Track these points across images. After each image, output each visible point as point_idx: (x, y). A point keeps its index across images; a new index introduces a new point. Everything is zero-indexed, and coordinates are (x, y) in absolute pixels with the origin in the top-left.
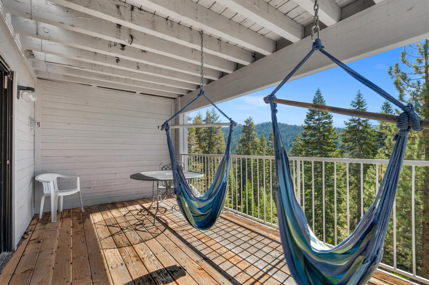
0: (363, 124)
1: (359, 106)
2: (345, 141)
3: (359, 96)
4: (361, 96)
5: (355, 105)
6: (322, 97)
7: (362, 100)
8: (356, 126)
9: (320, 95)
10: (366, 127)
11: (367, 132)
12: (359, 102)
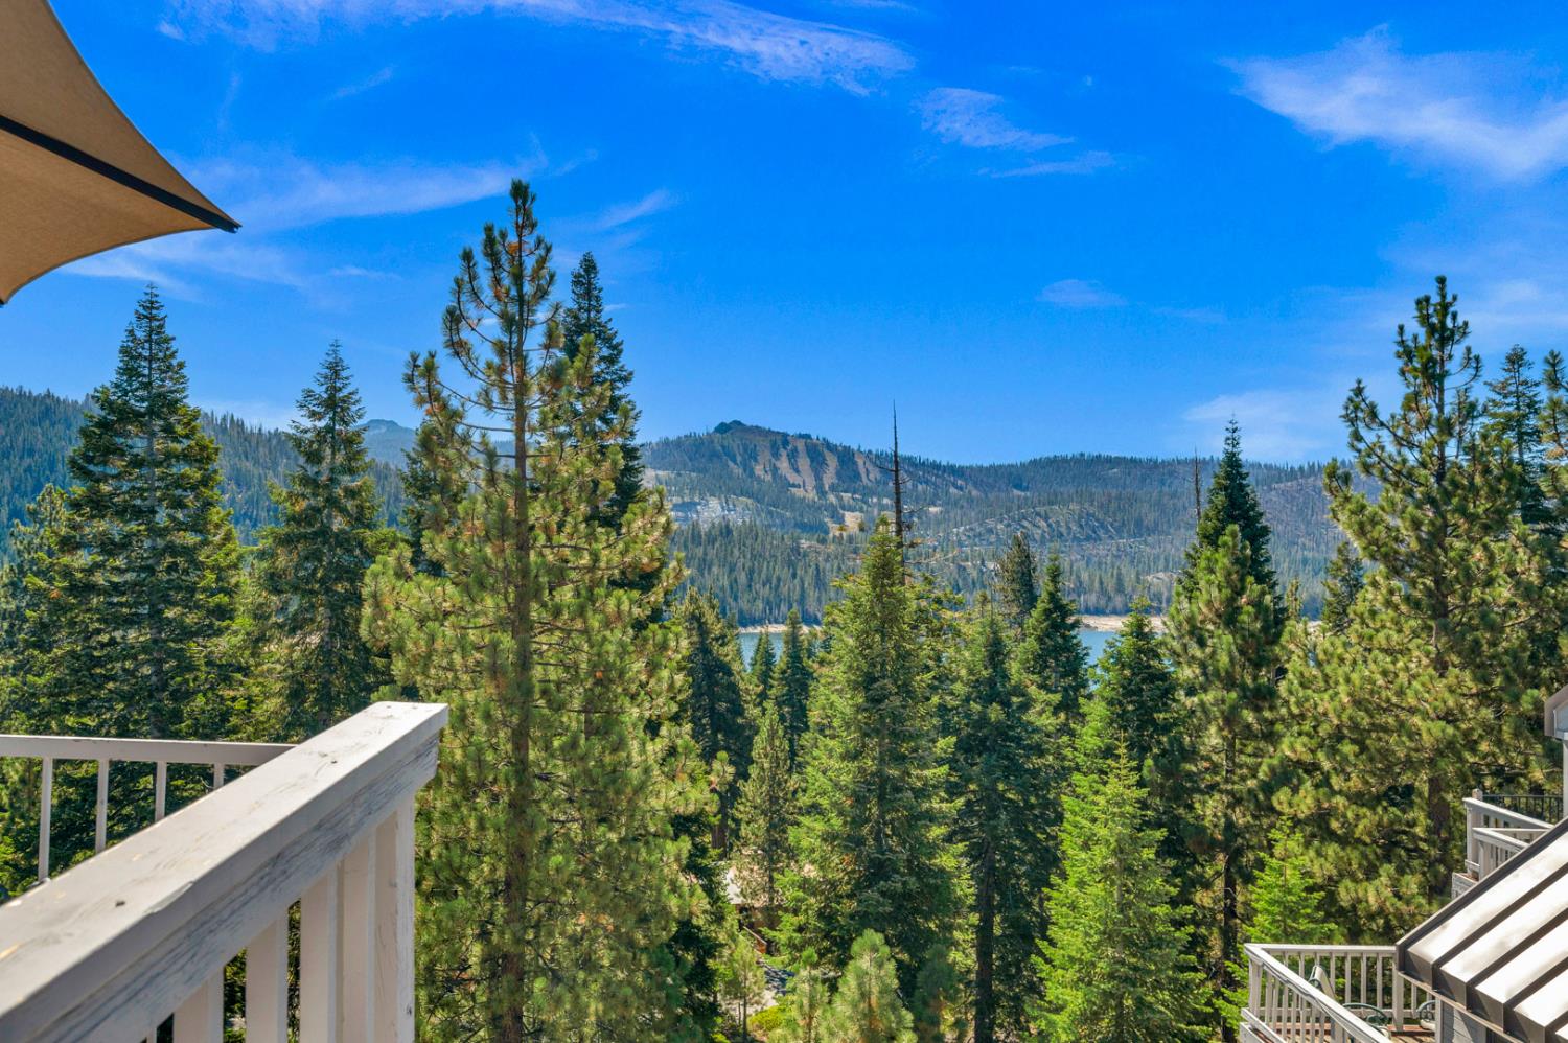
0: (350, 505)
1: (332, 419)
2: (273, 582)
3: (335, 369)
4: (344, 374)
5: (316, 409)
6: (168, 340)
7: (345, 392)
8: (318, 511)
9: (161, 327)
10: (360, 519)
11: (360, 545)
12: (332, 398)
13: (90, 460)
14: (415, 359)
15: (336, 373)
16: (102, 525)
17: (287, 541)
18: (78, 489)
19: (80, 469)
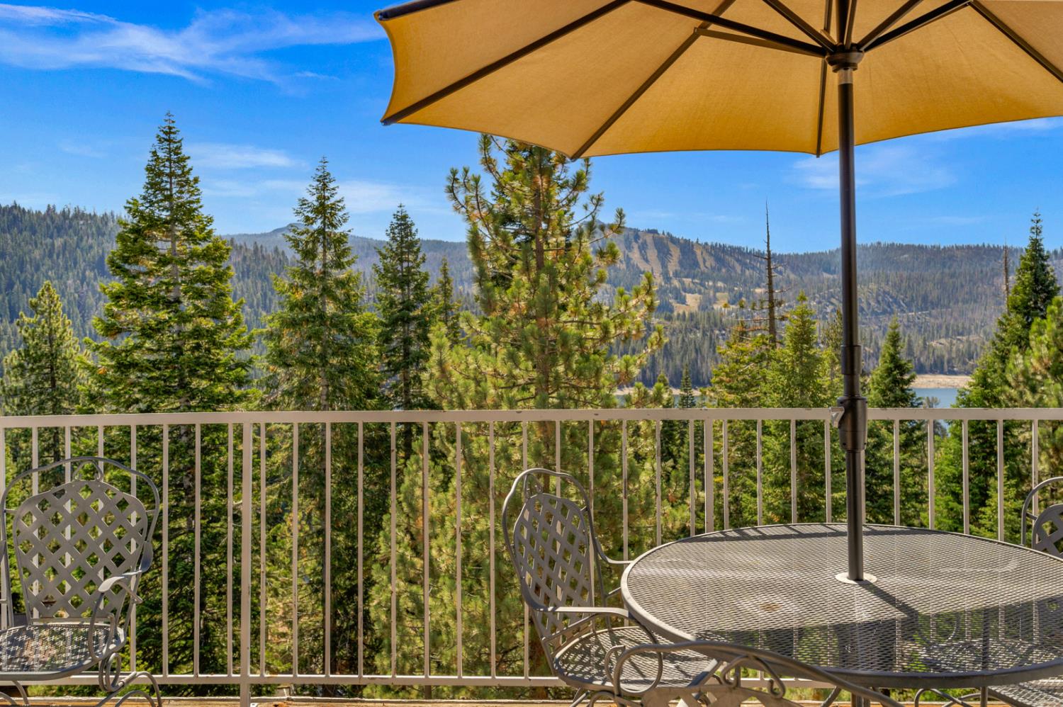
0: (339, 293)
1: (323, 222)
2: (281, 358)
3: (324, 182)
4: (331, 185)
5: (310, 215)
6: (184, 159)
7: (332, 200)
8: (316, 298)
9: (178, 148)
10: (348, 304)
11: (351, 327)
12: (322, 205)
13: (126, 260)
14: (454, 173)
15: (325, 187)
16: (134, 314)
17: (293, 324)
18: (117, 284)
19: (119, 267)
